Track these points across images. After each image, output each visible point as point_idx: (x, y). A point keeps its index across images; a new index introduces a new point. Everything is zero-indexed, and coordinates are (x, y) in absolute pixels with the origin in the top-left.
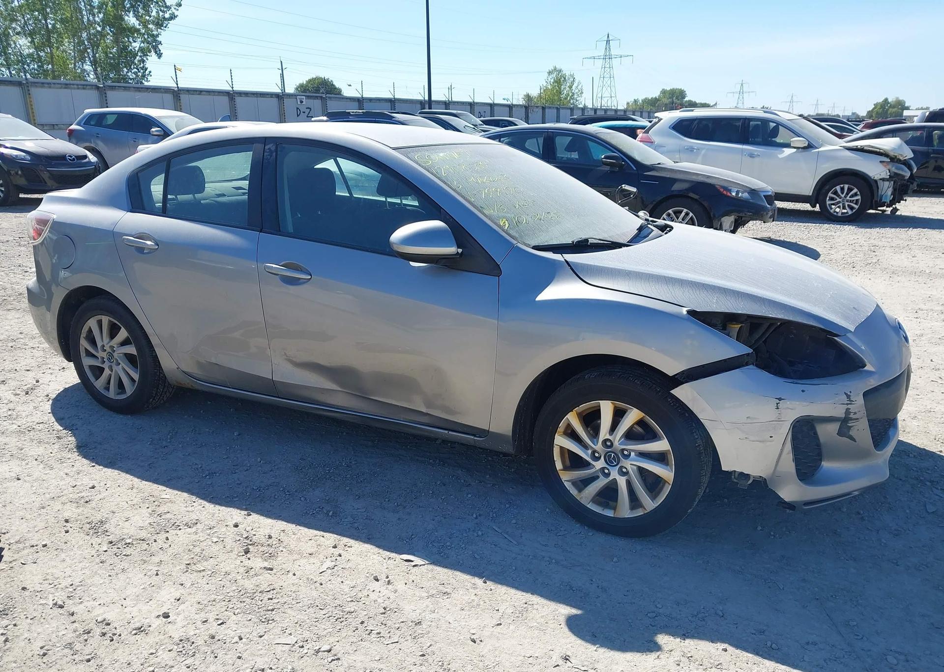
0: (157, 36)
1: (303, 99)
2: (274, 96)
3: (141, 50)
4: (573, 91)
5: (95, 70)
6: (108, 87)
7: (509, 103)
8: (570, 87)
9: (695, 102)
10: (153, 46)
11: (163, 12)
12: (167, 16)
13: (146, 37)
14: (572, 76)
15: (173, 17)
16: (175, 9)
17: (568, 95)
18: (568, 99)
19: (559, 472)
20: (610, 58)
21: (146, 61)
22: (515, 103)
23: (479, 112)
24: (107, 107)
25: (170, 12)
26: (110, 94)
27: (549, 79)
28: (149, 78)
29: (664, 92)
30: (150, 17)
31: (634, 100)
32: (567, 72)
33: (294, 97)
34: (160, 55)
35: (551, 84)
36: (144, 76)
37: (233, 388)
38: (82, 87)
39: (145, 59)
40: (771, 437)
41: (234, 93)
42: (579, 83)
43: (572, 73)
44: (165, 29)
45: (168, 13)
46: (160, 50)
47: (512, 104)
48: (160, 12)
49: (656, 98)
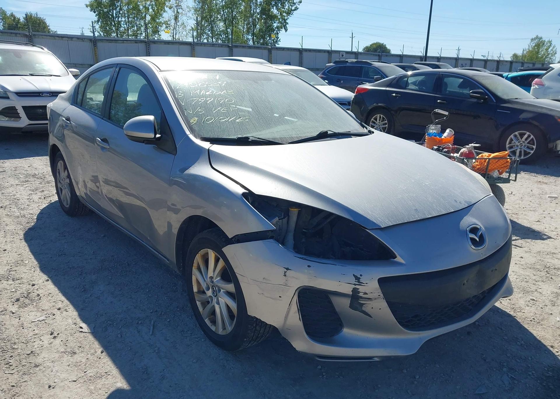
0: (287, 19)
1: (344, 54)
2: (326, 52)
3: (277, 27)
4: (549, 52)
5: (253, 39)
6: (234, 46)
7: (485, 58)
8: (547, 50)
10: (284, 25)
11: (292, 6)
12: (293, 8)
13: (281, 20)
14: (550, 42)
15: (296, 9)
16: (298, 4)
17: (545, 55)
18: (544, 58)
19: (195, 293)
21: (279, 33)
22: (489, 58)
23: (462, 64)
24: (232, 57)
25: (295, 6)
26: (235, 50)
27: (531, 44)
28: (279, 43)
30: (284, 9)
32: (546, 39)
33: (338, 53)
34: (286, 30)
35: (532, 47)
36: (277, 42)
38: (221, 46)
39: (279, 32)
40: (280, 297)
41: (302, 50)
42: (554, 47)
43: (550, 40)
44: (291, 15)
45: (294, 6)
46: (287, 28)
47: (487, 59)
48: (290, 6)
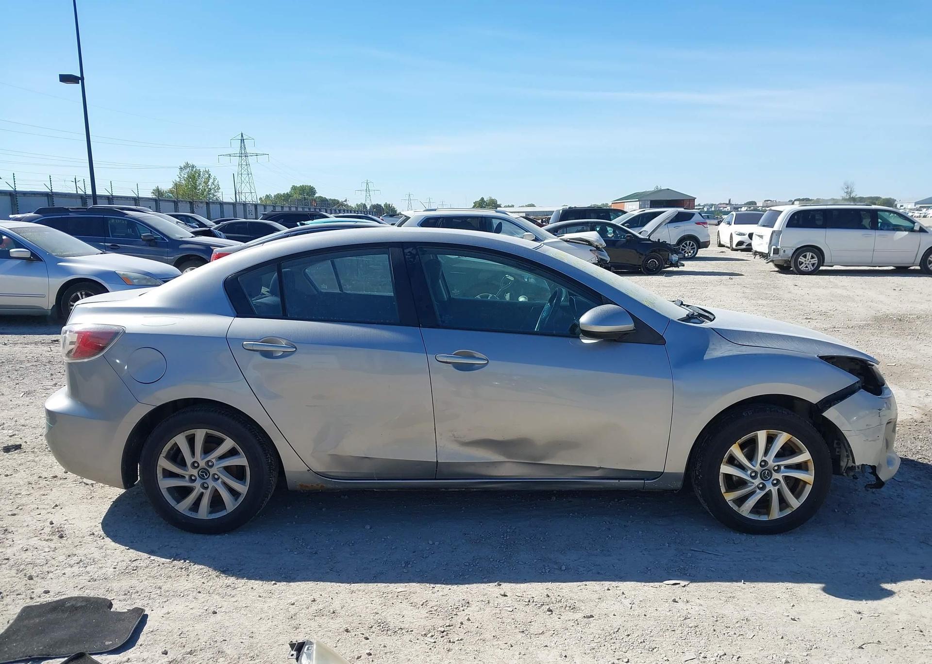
9: (325, 198)
14: (207, 172)
17: (205, 190)
18: (205, 194)
19: (724, 494)
20: (246, 156)
27: (183, 175)
29: (294, 188)
31: (267, 195)
32: (200, 168)
35: (184, 180)
37: (378, 480)
40: (878, 436)
42: (214, 180)
43: (207, 170)
49: (287, 194)
